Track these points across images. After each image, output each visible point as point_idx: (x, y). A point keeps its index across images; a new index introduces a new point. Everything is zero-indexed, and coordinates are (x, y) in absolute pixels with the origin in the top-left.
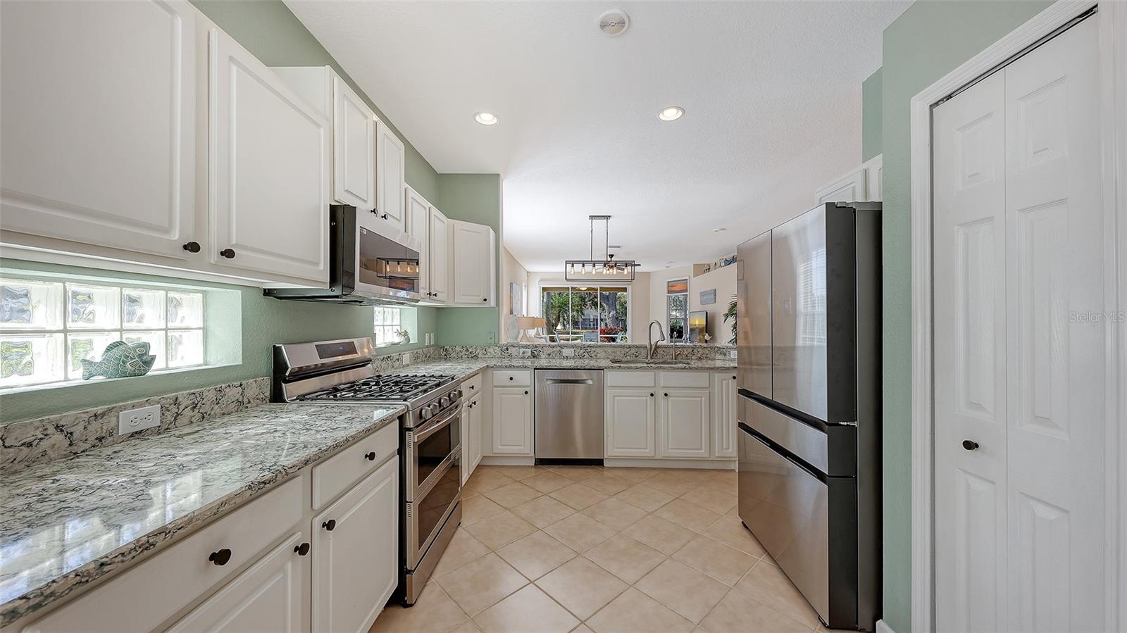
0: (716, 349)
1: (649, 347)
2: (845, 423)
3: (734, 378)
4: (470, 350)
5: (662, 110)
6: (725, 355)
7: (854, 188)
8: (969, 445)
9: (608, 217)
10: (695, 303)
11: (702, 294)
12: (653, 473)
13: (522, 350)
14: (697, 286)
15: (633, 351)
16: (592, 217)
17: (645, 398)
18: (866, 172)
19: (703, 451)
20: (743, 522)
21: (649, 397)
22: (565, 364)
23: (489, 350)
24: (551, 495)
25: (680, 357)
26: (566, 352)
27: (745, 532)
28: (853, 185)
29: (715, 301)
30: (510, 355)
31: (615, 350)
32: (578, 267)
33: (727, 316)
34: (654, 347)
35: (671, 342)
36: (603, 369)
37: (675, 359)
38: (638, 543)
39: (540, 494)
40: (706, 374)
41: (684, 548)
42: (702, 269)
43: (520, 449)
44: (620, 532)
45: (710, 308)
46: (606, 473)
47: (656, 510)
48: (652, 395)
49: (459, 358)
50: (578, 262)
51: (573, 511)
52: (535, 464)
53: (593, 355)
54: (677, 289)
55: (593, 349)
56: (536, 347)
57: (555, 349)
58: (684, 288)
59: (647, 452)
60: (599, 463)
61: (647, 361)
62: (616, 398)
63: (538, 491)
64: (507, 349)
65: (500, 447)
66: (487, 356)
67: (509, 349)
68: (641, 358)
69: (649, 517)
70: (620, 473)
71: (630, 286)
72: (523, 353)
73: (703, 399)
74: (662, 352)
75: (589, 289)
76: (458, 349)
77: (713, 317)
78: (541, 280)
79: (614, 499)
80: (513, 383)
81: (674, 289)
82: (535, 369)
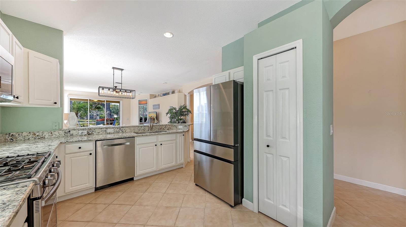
0: (173, 125)
1: (150, 126)
2: (237, 145)
3: (184, 135)
4: (37, 134)
5: (165, 32)
6: (176, 127)
7: (226, 77)
8: (268, 146)
9: (122, 70)
10: (150, 108)
11: (154, 106)
12: (157, 177)
13: (80, 132)
14: (151, 103)
15: (143, 128)
16: (114, 68)
17: (153, 147)
18: (229, 73)
19: (174, 163)
20: (196, 184)
21: (155, 147)
22: (109, 136)
23: (54, 133)
24: (114, 203)
25: (161, 129)
26: (109, 131)
27: (197, 187)
28: (226, 76)
29: (159, 108)
30: (72, 135)
31: (135, 128)
32: (106, 91)
33: (167, 113)
34: (152, 126)
35: (140, 124)
36: (134, 137)
37: (160, 130)
38: (167, 207)
39: (107, 205)
40: (174, 135)
41: (183, 201)
42: (153, 96)
43: (86, 186)
44: (157, 206)
45: (157, 111)
46: (137, 183)
47: (166, 191)
48: (156, 145)
49: (26, 140)
50: (106, 88)
51: (130, 206)
52: (95, 191)
53: (123, 131)
54: (142, 104)
55: (124, 128)
56: (90, 129)
57: (102, 130)
58: (146, 103)
59: (154, 169)
60: (132, 179)
61: (149, 132)
62: (141, 149)
63: (105, 204)
64: (69, 132)
65: (71, 188)
66: (52, 137)
67: (71, 131)
68: (146, 131)
69: (165, 195)
70: (143, 181)
71: (121, 101)
72: (82, 133)
73: (174, 144)
74: (154, 128)
75: (99, 101)
76: (25, 134)
77: (159, 114)
78: (69, 95)
79: (147, 193)
80: (81, 150)
81: (141, 103)
82: (96, 141)
